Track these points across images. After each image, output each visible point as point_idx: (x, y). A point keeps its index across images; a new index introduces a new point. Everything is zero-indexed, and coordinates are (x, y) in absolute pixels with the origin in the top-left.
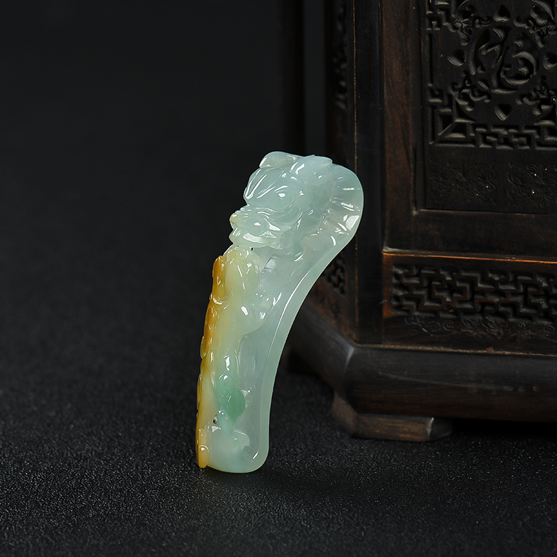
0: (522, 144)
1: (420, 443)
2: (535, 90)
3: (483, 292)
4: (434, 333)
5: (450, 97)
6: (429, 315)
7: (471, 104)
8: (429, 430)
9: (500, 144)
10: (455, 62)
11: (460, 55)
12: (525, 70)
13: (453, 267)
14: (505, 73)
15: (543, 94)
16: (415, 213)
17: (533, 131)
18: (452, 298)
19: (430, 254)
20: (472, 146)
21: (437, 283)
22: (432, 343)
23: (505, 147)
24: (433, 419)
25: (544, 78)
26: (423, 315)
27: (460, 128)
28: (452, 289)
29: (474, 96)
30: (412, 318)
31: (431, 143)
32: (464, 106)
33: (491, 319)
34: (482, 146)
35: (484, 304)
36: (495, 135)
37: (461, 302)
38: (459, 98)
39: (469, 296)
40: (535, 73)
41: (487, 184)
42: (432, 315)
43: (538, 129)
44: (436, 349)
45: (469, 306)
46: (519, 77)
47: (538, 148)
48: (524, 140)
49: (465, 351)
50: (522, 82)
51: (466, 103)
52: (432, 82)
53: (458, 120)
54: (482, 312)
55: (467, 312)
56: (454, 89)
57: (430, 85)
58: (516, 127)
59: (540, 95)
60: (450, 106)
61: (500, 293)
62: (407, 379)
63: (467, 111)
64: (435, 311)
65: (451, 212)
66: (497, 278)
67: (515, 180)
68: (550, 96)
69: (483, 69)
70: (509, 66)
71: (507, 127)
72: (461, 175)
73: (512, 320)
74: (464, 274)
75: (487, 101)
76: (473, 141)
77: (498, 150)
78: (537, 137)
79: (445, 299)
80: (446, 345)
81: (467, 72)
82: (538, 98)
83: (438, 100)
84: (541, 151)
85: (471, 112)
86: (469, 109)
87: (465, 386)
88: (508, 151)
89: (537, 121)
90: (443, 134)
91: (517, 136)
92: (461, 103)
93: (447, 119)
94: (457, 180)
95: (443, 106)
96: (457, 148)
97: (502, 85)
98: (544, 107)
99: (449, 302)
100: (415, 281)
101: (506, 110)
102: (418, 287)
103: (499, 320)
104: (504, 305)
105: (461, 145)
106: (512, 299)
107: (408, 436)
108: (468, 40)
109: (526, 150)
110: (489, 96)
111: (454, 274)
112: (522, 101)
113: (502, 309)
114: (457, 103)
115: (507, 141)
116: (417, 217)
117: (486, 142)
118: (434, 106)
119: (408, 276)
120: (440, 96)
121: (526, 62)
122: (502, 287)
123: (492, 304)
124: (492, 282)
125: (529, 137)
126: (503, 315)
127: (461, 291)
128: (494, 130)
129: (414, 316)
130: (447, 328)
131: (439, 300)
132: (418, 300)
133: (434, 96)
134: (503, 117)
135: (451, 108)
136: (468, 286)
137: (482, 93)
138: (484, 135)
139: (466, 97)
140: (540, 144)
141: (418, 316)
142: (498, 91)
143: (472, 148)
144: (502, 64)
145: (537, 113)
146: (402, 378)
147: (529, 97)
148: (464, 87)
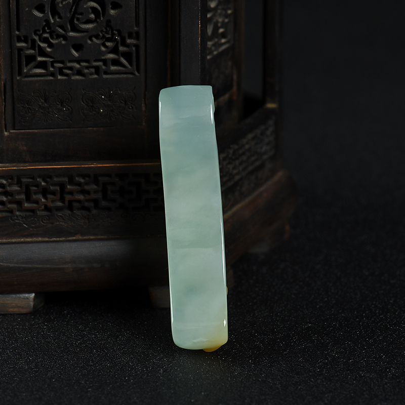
0: (91, 74)
1: (26, 314)
2: (102, 31)
3: (71, 193)
4: (32, 227)
5: (34, 41)
6: (28, 214)
7: (51, 45)
8: (32, 304)
9: (74, 75)
10: (36, 13)
12: (92, 16)
13: (47, 175)
14: (78, 19)
15: (108, 34)
16: (6, 133)
17: (100, 63)
18: (46, 198)
19: (28, 166)
20: (51, 78)
21: (34, 188)
22: (31, 235)
23: (78, 77)
24: (33, 295)
25: (109, 21)
26: (23, 214)
27: (42, 65)
28: (45, 192)
29: (52, 38)
30: (15, 218)
31: (18, 78)
32: (44, 47)
33: (78, 212)
34: (59, 77)
35: (70, 202)
36: (71, 68)
37: (53, 201)
38: (40, 41)
39: (58, 196)
40: (102, 18)
41: (65, 107)
42: (31, 214)
43: (105, 62)
44: (35, 239)
45: (59, 204)
46: (89, 21)
47: (105, 76)
48: (93, 70)
49: (58, 239)
50: (90, 26)
51: (46, 45)
52: (18, 30)
53: (39, 59)
54: (70, 207)
55: (59, 209)
56: (36, 34)
57: (17, 33)
58: (87, 61)
59: (106, 35)
60: (33, 48)
61: (83, 192)
62: (16, 265)
63: (48, 51)
64: (32, 211)
65: (36, 131)
66: (82, 180)
67: (86, 102)
68: (113, 34)
69: (60, 17)
70: (81, 14)
71: (78, 62)
72: (43, 101)
73: (94, 212)
74: (55, 179)
75: (63, 42)
76: (53, 74)
77: (73, 80)
78: (104, 67)
79: (41, 200)
80: (43, 236)
81: (48, 21)
82: (104, 36)
83: (23, 44)
84: (107, 78)
85: (50, 52)
86: (49, 50)
87: (64, 266)
88: (81, 80)
89: (103, 56)
90: (29, 71)
91: (87, 68)
92: (42, 45)
93: (30, 59)
94: (40, 105)
95: (28, 48)
96: (40, 80)
97: (74, 29)
98: (108, 44)
99: (44, 202)
100: (15, 188)
101: (78, 48)
102: (19, 193)
103: (85, 212)
104: (87, 201)
105: (42, 78)
106: (94, 196)
107: (16, 310)
109: (96, 78)
110: (65, 38)
111: (48, 180)
112: (91, 40)
113: (87, 204)
114: (39, 46)
115: (79, 73)
116: (8, 137)
117: (62, 74)
118: (20, 50)
119: (10, 185)
120: (26, 41)
121: (94, 10)
122: (86, 187)
123: (79, 201)
124: (79, 184)
125: (97, 69)
126: (87, 209)
127: (54, 193)
128: (69, 65)
129: (17, 216)
130: (43, 222)
131: (37, 202)
132: (19, 203)
133: (19, 40)
134: (76, 54)
135: (35, 50)
136: (58, 188)
137: (59, 36)
138: (61, 69)
139: (45, 40)
140: (106, 73)
141: (20, 216)
142: (71, 34)
143: (52, 80)
144: (75, 12)
145: (103, 49)
146: (11, 265)
147: (97, 37)
148: (44, 32)
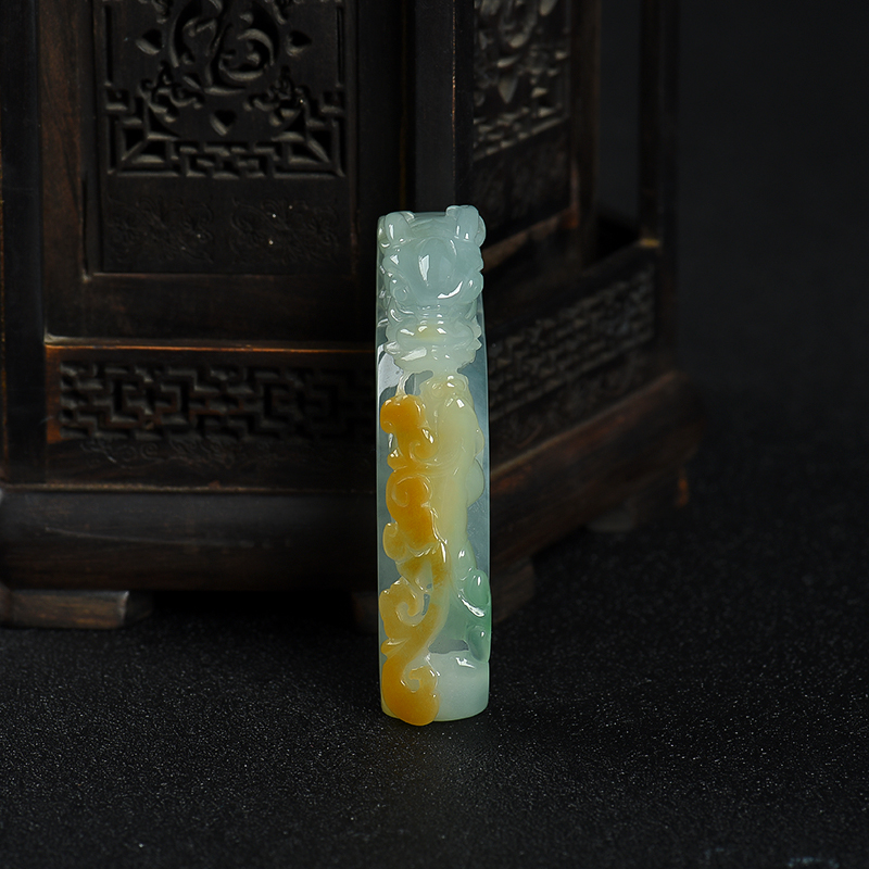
0: (252, 170)
1: (109, 631)
2: (272, 88)
3: (201, 400)
4: (126, 464)
5: (140, 102)
6: (118, 436)
7: (173, 111)
8: (122, 611)
9: (217, 169)
10: (147, 48)
11: (154, 38)
12: (255, 57)
13: (155, 363)
14: (226, 63)
15: (285, 93)
16: (86, 278)
17: (269, 150)
18: (153, 408)
19: (118, 344)
20: (174, 175)
21: (130, 388)
22: (123, 479)
23: (226, 175)
24: (126, 594)
25: (286, 69)
26: (110, 437)
27: (156, 148)
28: (152, 396)
29: (176, 97)
30: (93, 443)
31: (110, 172)
32: (161, 115)
33: (215, 439)
34: (190, 174)
35: (202, 418)
36: (211, 157)
37: (167, 414)
38: (153, 101)
39: (179, 405)
40: (272, 63)
41: (200, 232)
42: (123, 437)
43: (279, 147)
44: (130, 487)
45: (179, 420)
46: (247, 68)
47: (278, 176)
48: (255, 163)
49: (175, 489)
50: (250, 76)
51: (164, 110)
52: (110, 78)
53: (152, 136)
54: (201, 428)
55: (178, 430)
56: (144, 88)
57: (108, 84)
58: (243, 145)
59: (280, 95)
60: (139, 114)
61: (227, 399)
62: (89, 535)
63: (167, 123)
64: (126, 431)
65: (143, 276)
66: (223, 377)
67: (242, 224)
68: (295, 96)
69: (191, 57)
70: (232, 52)
71: (228, 144)
72: (158, 219)
73: (247, 438)
74: (171, 372)
75: (198, 106)
76: (177, 167)
77: (216, 180)
78: (276, 158)
79: (142, 411)
80: (146, 480)
81: (167, 64)
82: (276, 98)
83: (120, 107)
84: (282, 180)
85: (172, 124)
86: (169, 119)
87: (181, 543)
88: (232, 181)
89: (276, 135)
90: (129, 158)
91: (244, 157)
92: (157, 109)
93: (134, 136)
94: (151, 227)
95: (128, 115)
96: (152, 178)
97: (219, 81)
98: (287, 113)
99: (148, 416)
100: (95, 385)
101: (226, 118)
102: (99, 395)
103: (228, 439)
104: (235, 417)
105: (156, 174)
106: (247, 408)
107: (91, 622)
108: (167, 14)
109: (260, 179)
110: (201, 98)
111: (157, 372)
112: (252, 105)
113: (232, 423)
114: (150, 110)
115: (228, 166)
116: (90, 284)
117: (195, 167)
118: (114, 116)
119: (83, 378)
120: (125, 100)
121: (258, 46)
122: (231, 391)
123: (217, 417)
124: (217, 384)
125: (263, 160)
126: (234, 433)
127: (168, 398)
128: (209, 150)
129: (96, 440)
130: (146, 455)
131: (135, 414)
132: (101, 414)
133: (113, 100)
134: (221, 129)
135: (141, 118)
136: (177, 390)
137: (189, 94)
138: (193, 158)
139: (163, 101)
140: (280, 169)
141: (102, 439)
142: (214, 90)
143: (174, 178)
144: (221, 49)
145: (275, 122)
146: (81, 535)
147: (264, 98)
148: (161, 84)
